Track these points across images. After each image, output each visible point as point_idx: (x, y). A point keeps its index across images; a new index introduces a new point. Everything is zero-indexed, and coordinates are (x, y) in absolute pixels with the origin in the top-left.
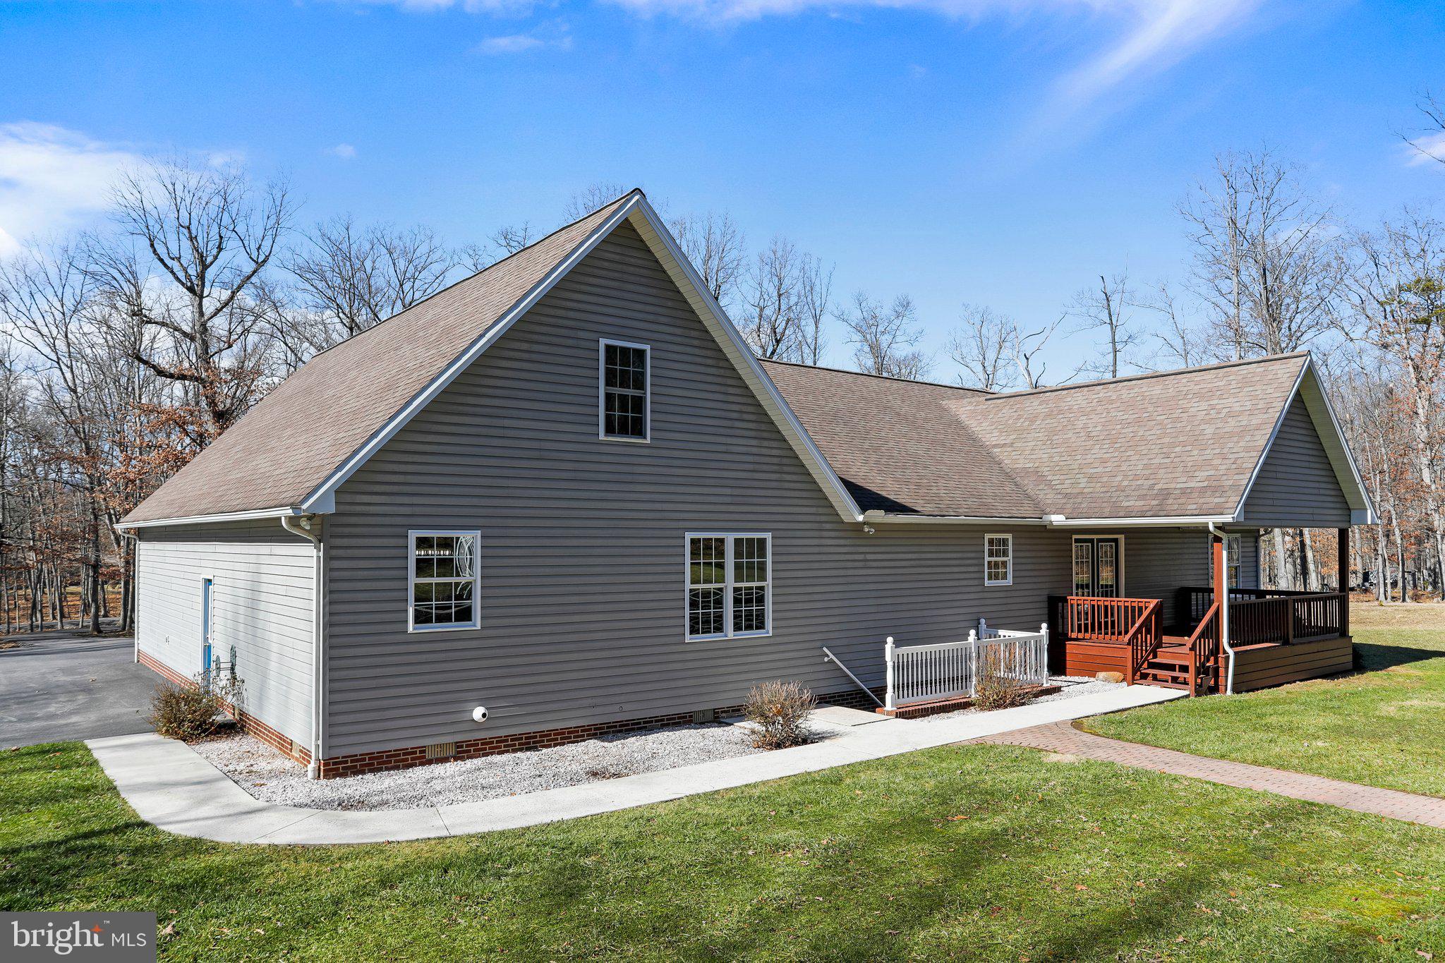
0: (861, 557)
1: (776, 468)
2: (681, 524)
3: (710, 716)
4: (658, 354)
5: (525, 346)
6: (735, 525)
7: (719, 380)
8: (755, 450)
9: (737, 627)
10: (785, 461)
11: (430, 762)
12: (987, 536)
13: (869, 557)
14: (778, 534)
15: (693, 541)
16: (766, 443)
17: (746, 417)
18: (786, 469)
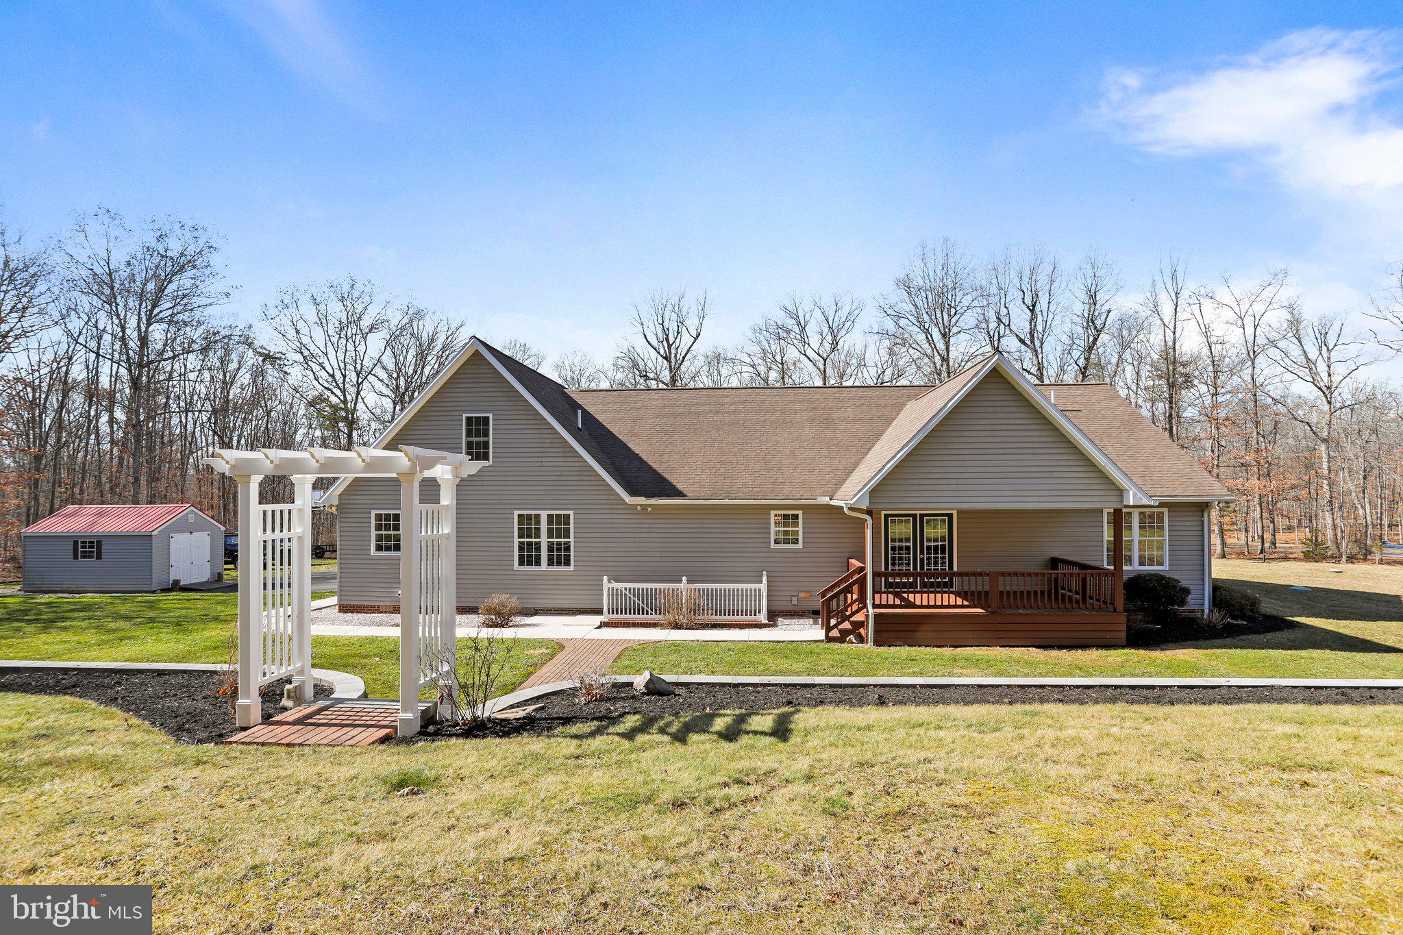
0: (647, 526)
1: (578, 473)
2: (513, 507)
3: (533, 611)
4: (497, 417)
5: (424, 423)
6: (547, 507)
7: (537, 426)
8: (561, 464)
9: (550, 563)
10: (583, 469)
11: (381, 612)
12: (773, 513)
13: (653, 526)
14: (577, 511)
15: (519, 515)
16: (569, 460)
17: (555, 445)
18: (584, 473)
